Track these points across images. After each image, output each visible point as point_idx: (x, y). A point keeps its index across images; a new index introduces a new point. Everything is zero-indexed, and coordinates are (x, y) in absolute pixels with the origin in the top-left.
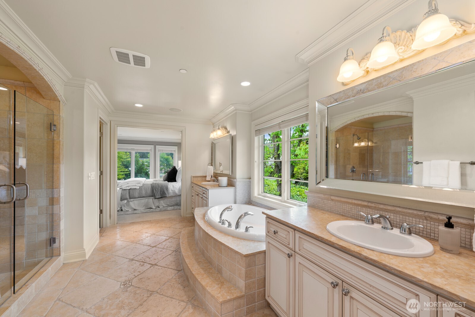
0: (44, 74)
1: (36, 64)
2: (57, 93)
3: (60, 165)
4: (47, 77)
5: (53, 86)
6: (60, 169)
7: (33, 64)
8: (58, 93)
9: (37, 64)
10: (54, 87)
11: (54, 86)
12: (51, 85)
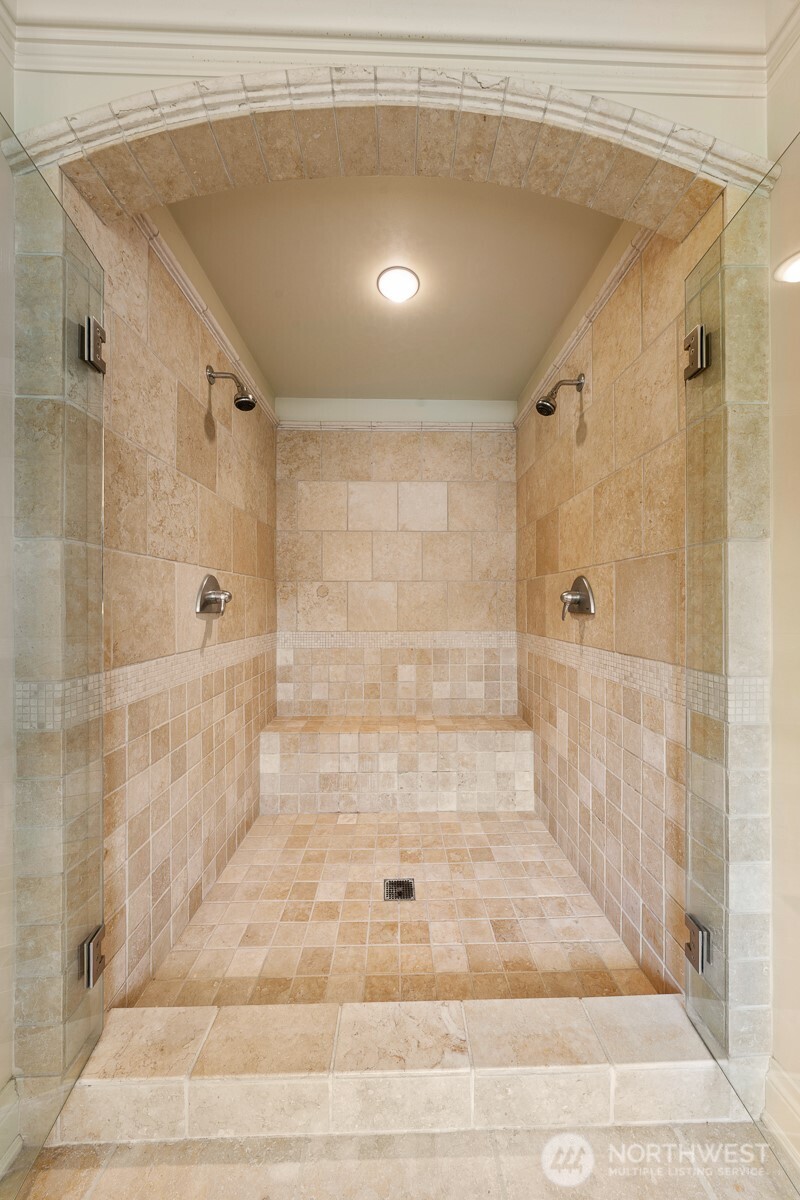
0: (542, 104)
1: (462, 85)
2: (682, 154)
3: (726, 546)
4: (562, 103)
5: (631, 128)
6: (726, 565)
7: (456, 102)
8: (685, 148)
9: (469, 81)
10: (638, 131)
11: (637, 125)
12: (615, 138)
